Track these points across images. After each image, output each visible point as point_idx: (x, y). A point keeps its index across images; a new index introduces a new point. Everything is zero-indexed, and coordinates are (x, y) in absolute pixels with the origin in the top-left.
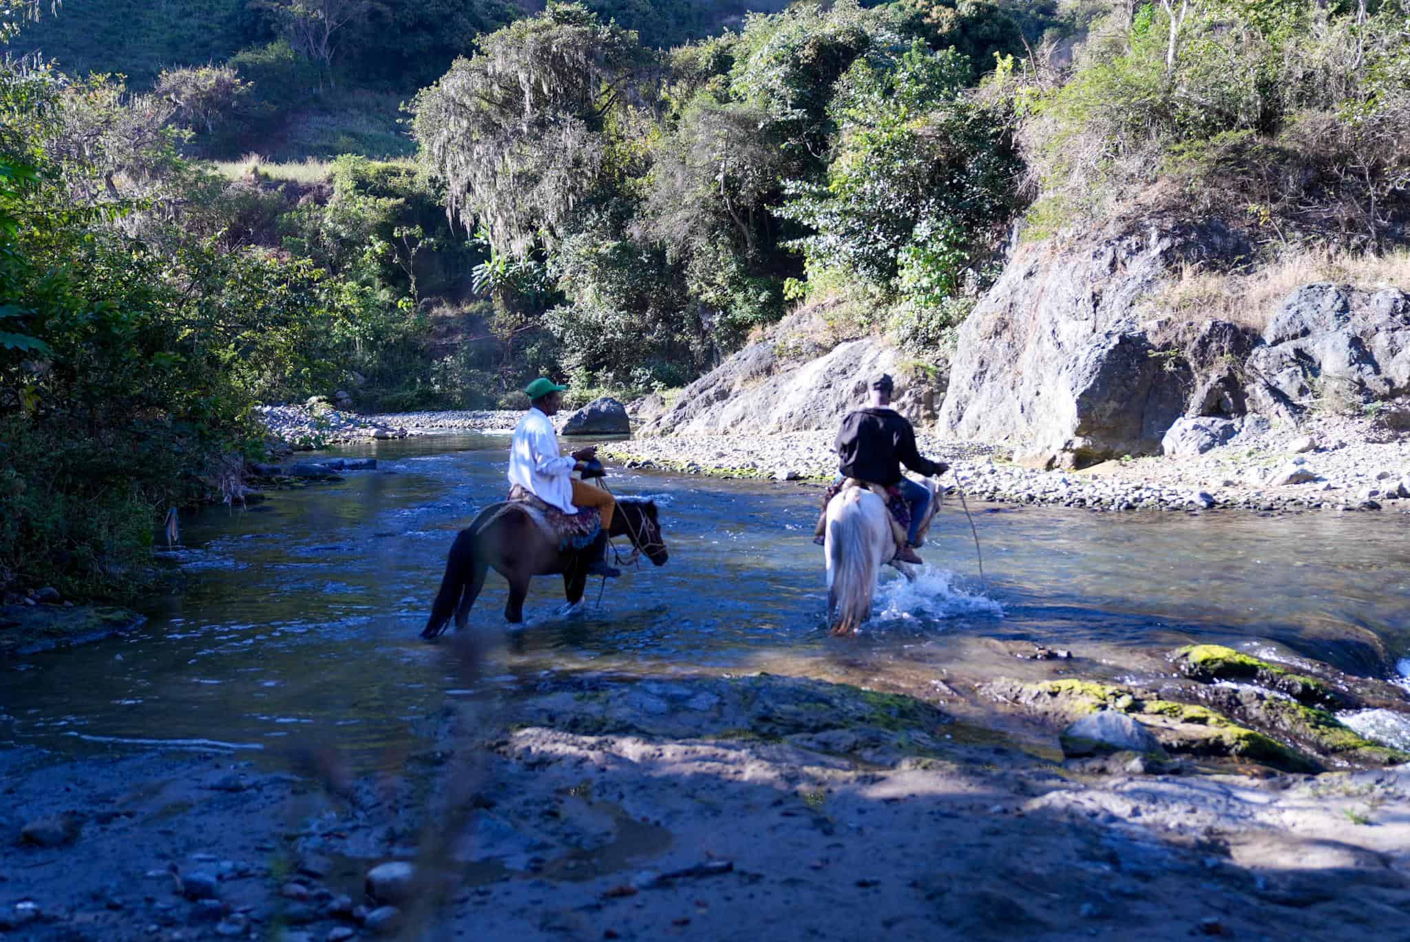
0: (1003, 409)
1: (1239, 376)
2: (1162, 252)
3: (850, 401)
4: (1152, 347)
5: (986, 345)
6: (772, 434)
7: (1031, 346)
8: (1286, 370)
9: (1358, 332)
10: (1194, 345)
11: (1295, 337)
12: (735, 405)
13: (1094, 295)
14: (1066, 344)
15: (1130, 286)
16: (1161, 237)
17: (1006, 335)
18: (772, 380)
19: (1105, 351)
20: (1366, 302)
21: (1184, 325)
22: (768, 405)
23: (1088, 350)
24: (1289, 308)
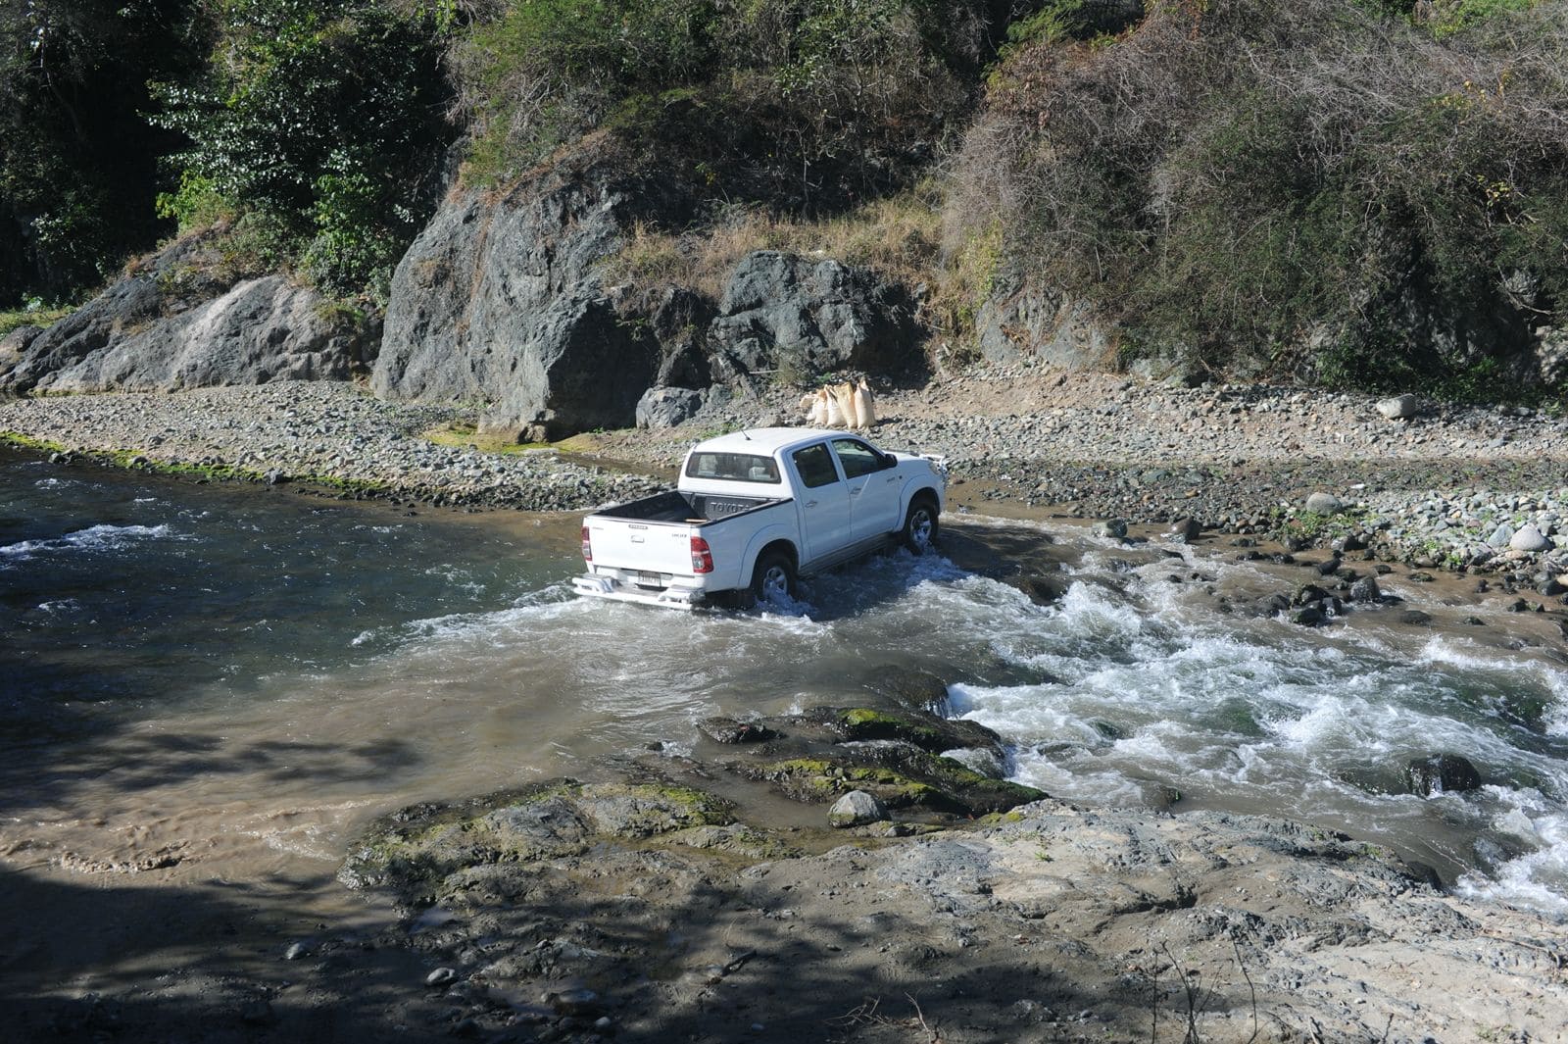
0: (450, 366)
1: (702, 347)
2: (613, 207)
3: (266, 351)
4: (619, 317)
5: (425, 294)
6: (172, 391)
7: (477, 298)
8: (744, 341)
9: (807, 302)
10: (658, 314)
11: (751, 307)
12: (118, 355)
13: (547, 250)
14: (519, 299)
15: (585, 243)
16: (611, 192)
17: (449, 286)
18: (162, 323)
19: (574, 320)
20: (810, 272)
21: (647, 293)
22: (163, 356)
23: (556, 318)
24: (742, 276)
